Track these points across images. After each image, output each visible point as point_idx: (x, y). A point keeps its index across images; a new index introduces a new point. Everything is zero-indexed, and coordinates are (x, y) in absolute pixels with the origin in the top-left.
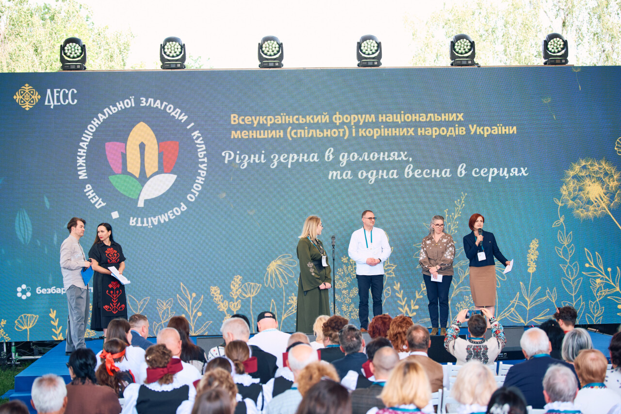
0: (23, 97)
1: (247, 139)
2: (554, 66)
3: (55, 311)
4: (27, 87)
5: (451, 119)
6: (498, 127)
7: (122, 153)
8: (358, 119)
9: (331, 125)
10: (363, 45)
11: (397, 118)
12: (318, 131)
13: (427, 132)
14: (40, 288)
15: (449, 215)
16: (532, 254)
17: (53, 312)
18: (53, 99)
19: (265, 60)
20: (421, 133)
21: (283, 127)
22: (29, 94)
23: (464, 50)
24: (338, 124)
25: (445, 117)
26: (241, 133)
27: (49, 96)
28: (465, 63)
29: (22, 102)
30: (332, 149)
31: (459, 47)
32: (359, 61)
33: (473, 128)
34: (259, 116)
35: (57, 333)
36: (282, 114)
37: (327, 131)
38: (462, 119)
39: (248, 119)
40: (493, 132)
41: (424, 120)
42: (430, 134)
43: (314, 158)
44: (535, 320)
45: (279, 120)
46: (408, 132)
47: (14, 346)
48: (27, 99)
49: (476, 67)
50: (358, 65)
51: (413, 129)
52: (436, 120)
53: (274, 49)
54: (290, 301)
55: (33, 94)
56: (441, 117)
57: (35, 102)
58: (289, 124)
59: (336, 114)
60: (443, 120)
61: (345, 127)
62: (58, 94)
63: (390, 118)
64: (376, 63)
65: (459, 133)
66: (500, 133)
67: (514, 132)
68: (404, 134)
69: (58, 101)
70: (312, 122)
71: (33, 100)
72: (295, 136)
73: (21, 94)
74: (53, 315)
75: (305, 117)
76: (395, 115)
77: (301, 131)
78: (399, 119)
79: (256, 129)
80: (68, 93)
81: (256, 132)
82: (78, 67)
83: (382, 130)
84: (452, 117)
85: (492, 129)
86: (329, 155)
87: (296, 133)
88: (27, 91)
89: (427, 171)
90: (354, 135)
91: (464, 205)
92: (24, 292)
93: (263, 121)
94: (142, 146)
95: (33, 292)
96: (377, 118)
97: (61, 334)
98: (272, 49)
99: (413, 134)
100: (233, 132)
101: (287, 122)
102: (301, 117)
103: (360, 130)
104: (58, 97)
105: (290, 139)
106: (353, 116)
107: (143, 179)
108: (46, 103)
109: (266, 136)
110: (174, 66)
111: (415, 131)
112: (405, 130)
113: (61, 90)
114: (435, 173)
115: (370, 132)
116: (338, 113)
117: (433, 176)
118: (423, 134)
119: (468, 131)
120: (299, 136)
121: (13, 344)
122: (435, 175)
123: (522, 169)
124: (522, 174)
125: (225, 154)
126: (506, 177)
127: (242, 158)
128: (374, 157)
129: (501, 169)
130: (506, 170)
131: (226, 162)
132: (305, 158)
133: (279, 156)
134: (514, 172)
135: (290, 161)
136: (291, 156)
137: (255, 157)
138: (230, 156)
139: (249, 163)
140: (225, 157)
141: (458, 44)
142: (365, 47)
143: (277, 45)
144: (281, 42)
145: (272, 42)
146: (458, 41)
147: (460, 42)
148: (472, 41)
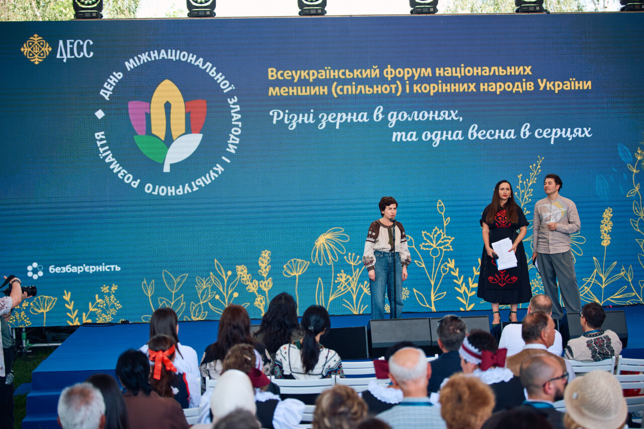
0: (32, 49)
1: (286, 96)
2: (633, 12)
3: (69, 293)
4: (36, 38)
5: (517, 73)
6: (570, 82)
7: (146, 113)
8: (413, 73)
9: (382, 80)
11: (456, 73)
12: (367, 86)
13: (490, 87)
14: (53, 266)
15: (523, 182)
16: (606, 225)
17: (68, 293)
18: (66, 51)
19: (306, 7)
20: (484, 89)
21: (328, 82)
22: (38, 46)
24: (389, 79)
25: (511, 70)
26: (280, 89)
27: (61, 48)
28: (532, 9)
29: (31, 55)
30: (382, 108)
32: (412, 7)
33: (542, 82)
34: (301, 70)
35: (73, 317)
36: (326, 68)
37: (377, 87)
38: (530, 73)
39: (288, 73)
40: (565, 88)
41: (487, 74)
42: (494, 90)
43: (362, 117)
44: (611, 299)
45: (323, 74)
46: (469, 87)
47: (25, 332)
48: (36, 52)
49: (545, 13)
50: (412, 12)
51: (474, 84)
52: (501, 74)
54: (338, 278)
55: (43, 46)
56: (506, 70)
57: (45, 55)
58: (334, 80)
59: (387, 68)
60: (509, 74)
61: (398, 82)
62: (71, 46)
63: (449, 72)
64: (432, 10)
65: (526, 88)
66: (573, 88)
67: (588, 87)
68: (464, 89)
69: (72, 53)
70: (360, 76)
71: (43, 52)
72: (341, 93)
73: (30, 46)
74: (67, 297)
75: (351, 71)
76: (454, 69)
77: (347, 87)
78: (458, 72)
79: (297, 84)
80: (83, 45)
81: (297, 89)
82: (94, 15)
83: (440, 85)
84: (519, 70)
85: (563, 84)
86: (378, 114)
87: (342, 90)
88: (36, 43)
89: (491, 132)
90: (408, 91)
91: (540, 170)
92: (35, 271)
93: (305, 76)
94: (168, 106)
95: (46, 271)
96: (434, 72)
97: (77, 319)
99: (474, 90)
100: (271, 89)
101: (332, 77)
102: (347, 71)
103: (415, 85)
104: (72, 49)
105: (336, 96)
106: (406, 70)
107: (169, 140)
108: (58, 56)
109: (308, 93)
110: (202, 14)
111: (477, 87)
112: (465, 85)
113: (75, 41)
114: (500, 134)
115: (425, 88)
116: (389, 66)
117: (496, 137)
118: (486, 90)
119: (537, 86)
120: (345, 93)
121: (24, 330)
122: (499, 137)
123: (585, 129)
124: (585, 135)
125: (273, 113)
126: (570, 138)
127: (290, 117)
128: (423, 117)
129: (564, 130)
130: (569, 129)
131: (274, 122)
132: (354, 117)
133: (328, 115)
134: (577, 133)
135: (338, 121)
136: (339, 115)
137: (303, 116)
138: (279, 115)
139: (298, 124)
140: (273, 116)
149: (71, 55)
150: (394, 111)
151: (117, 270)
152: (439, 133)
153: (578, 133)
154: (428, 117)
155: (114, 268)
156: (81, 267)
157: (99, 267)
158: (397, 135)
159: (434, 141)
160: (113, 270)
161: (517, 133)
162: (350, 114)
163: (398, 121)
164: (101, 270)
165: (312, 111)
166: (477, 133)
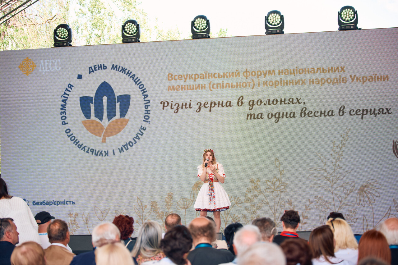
10: (269, 18)
18: (45, 67)
19: (197, 33)
22: (28, 64)
23: (350, 17)
27: (42, 65)
28: (349, 27)
31: (345, 16)
32: (266, 30)
48: (27, 68)
49: (358, 30)
50: (266, 34)
53: (203, 25)
62: (48, 64)
64: (279, 31)
80: (55, 63)
82: (65, 44)
84: (335, 69)
98: (200, 25)
104: (48, 66)
108: (40, 70)
110: (130, 41)
113: (50, 61)
141: (344, 13)
142: (271, 19)
143: (205, 22)
144: (208, 19)
145: (201, 19)
146: (344, 11)
147: (345, 11)
148: (355, 10)
149: (47, 70)
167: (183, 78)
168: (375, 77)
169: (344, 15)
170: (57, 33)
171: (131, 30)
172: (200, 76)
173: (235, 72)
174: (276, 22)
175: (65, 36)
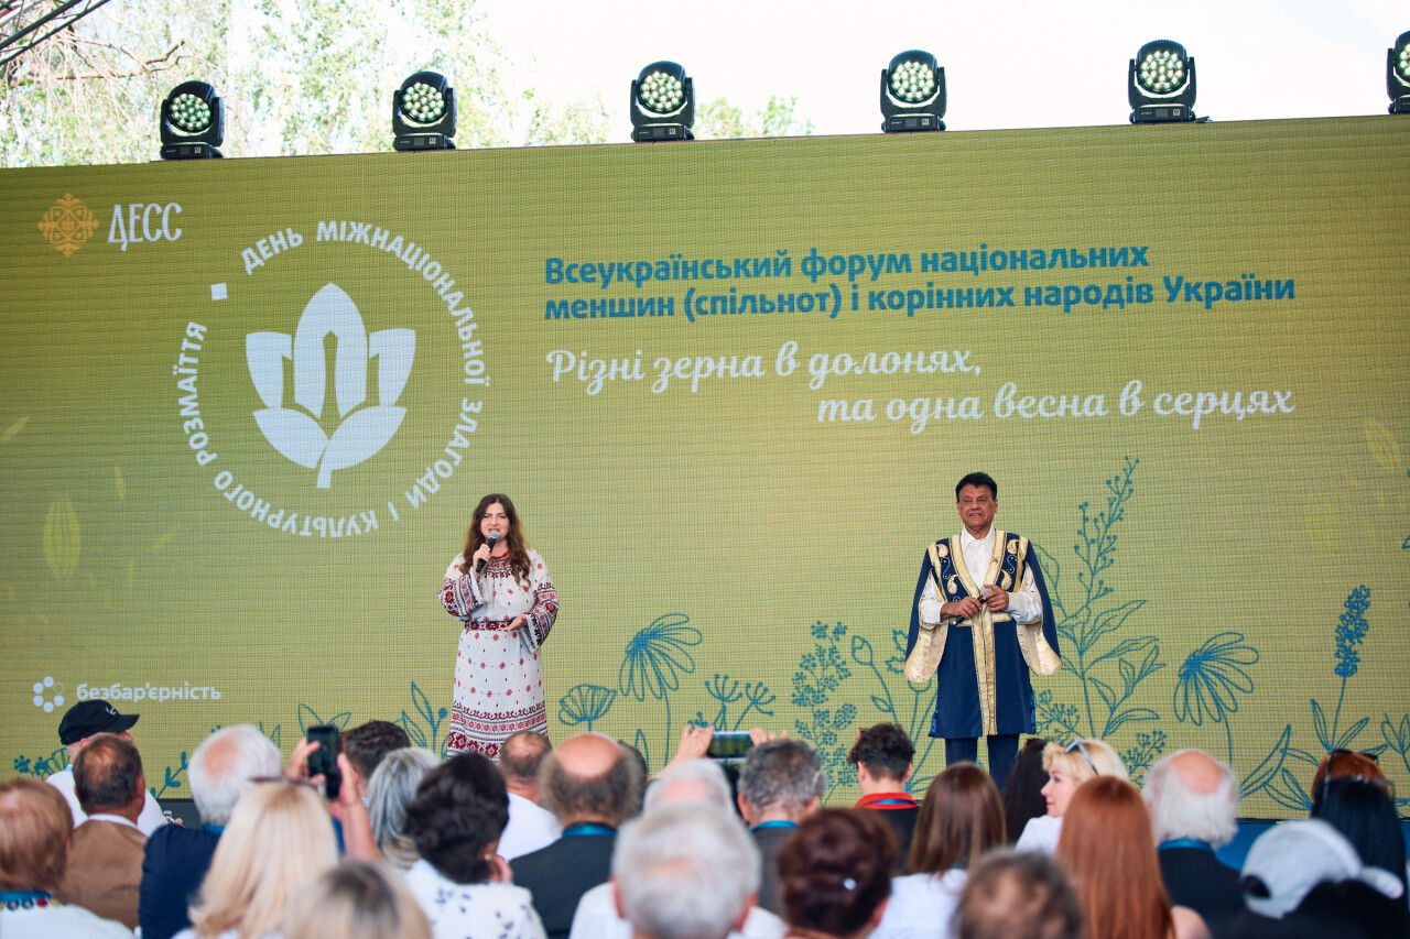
0: (60, 225)
4: (69, 201)
7: (285, 359)
10: (896, 77)
14: (85, 685)
18: (126, 228)
19: (648, 123)
22: (72, 218)
23: (1168, 80)
27: (117, 222)
28: (1165, 115)
29: (57, 236)
30: (795, 344)
31: (1154, 74)
32: (885, 117)
43: (753, 367)
48: (68, 230)
49: (1195, 124)
50: (884, 129)
53: (671, 94)
55: (81, 218)
57: (85, 236)
62: (138, 217)
64: (929, 122)
69: (139, 232)
71: (81, 230)
73: (56, 219)
80: (161, 215)
82: (198, 151)
86: (786, 357)
88: (68, 210)
89: (1049, 400)
92: (48, 694)
94: (330, 342)
98: (660, 95)
104: (139, 224)
107: (330, 419)
108: (111, 239)
110: (421, 143)
113: (145, 207)
114: (1070, 406)
117: (1061, 413)
122: (1068, 411)
123: (1278, 394)
124: (1278, 409)
125: (554, 357)
126: (1239, 415)
127: (591, 367)
128: (890, 366)
129: (1225, 396)
130: (1238, 396)
131: (556, 378)
132: (733, 367)
133: (673, 362)
134: (1256, 404)
135: (697, 376)
136: (699, 363)
137: (620, 365)
138: (565, 363)
139: (607, 381)
140: (553, 365)
141: (1149, 64)
142: (901, 81)
143: (678, 85)
144: (688, 75)
145: (665, 75)
146: (1149, 58)
147: (1154, 59)
148: (1189, 55)
149: (137, 236)
150: (824, 353)
151: (213, 697)
152: (927, 402)
153: (1260, 402)
154: (902, 367)
155: (209, 693)
156: (141, 689)
157: (177, 690)
158: (829, 408)
159: (913, 421)
160: (205, 696)
161: (1112, 403)
162: (722, 359)
163: (831, 378)
164: (181, 697)
165: (639, 352)
166: (1016, 404)
167: (597, 275)
168: (1248, 285)
169: (1150, 71)
170: (172, 112)
171: (426, 109)
172: (655, 268)
173: (776, 260)
174: (920, 90)
175: (199, 124)
